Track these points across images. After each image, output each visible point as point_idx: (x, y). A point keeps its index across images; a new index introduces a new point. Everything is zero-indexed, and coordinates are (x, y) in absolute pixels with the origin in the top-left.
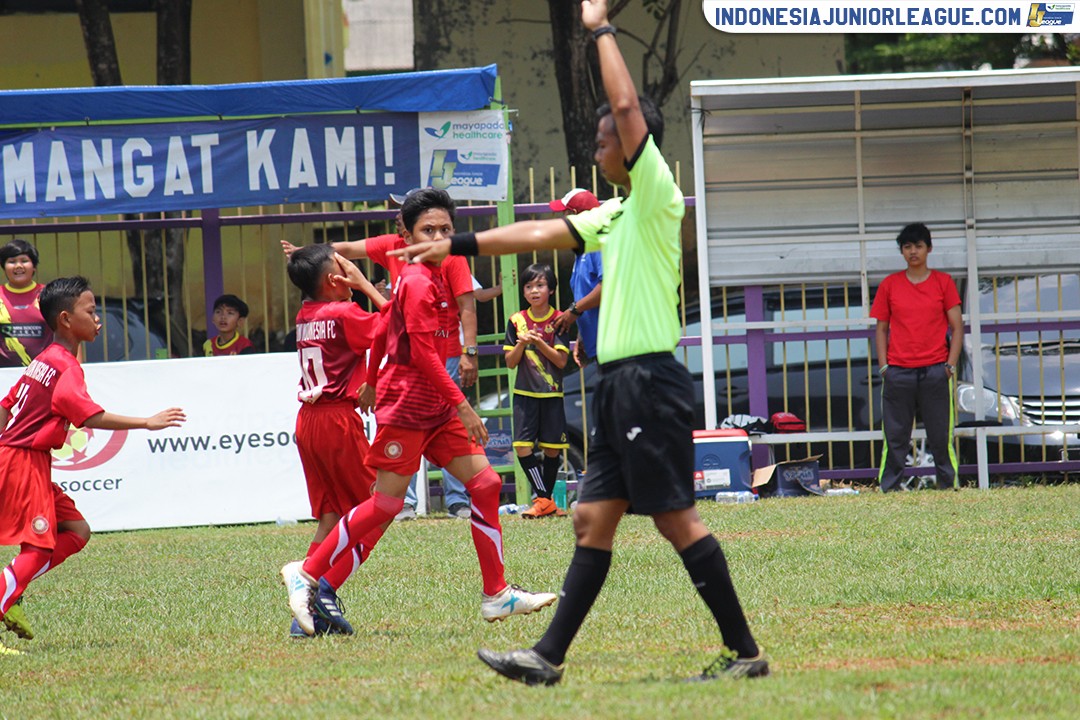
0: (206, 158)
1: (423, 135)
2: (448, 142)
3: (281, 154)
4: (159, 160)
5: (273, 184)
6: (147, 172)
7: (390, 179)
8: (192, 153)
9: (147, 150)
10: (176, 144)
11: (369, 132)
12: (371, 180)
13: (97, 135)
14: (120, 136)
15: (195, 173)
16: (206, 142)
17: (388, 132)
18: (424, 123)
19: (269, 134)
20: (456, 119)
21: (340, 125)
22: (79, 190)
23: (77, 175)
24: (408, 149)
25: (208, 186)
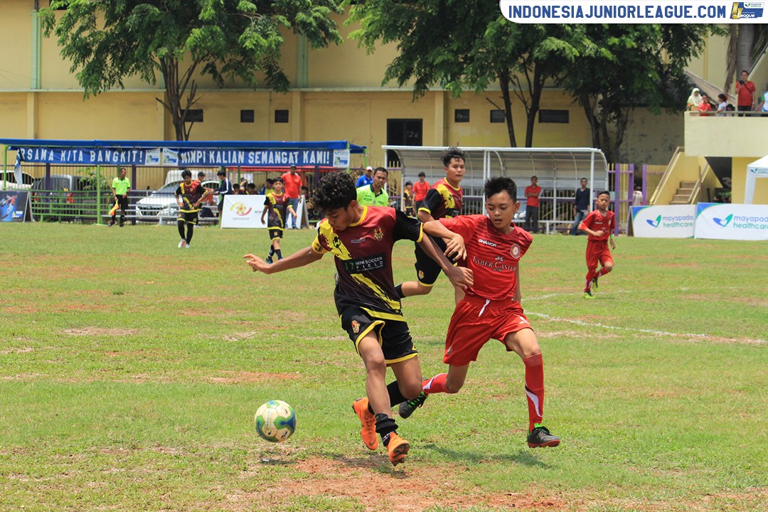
0: (296, 156)
1: (334, 154)
2: (339, 155)
3: (309, 156)
4: (288, 156)
5: (307, 162)
6: (286, 158)
7: (328, 162)
8: (294, 155)
9: (286, 154)
10: (291, 154)
11: (325, 153)
12: (324, 162)
13: (278, 151)
14: (282, 151)
15: (294, 159)
16: (296, 153)
17: (328, 153)
18: (335, 151)
19: (308, 152)
20: (340, 151)
21: (320, 151)
22: (274, 161)
23: (274, 158)
24: (331, 157)
25: (296, 162)
